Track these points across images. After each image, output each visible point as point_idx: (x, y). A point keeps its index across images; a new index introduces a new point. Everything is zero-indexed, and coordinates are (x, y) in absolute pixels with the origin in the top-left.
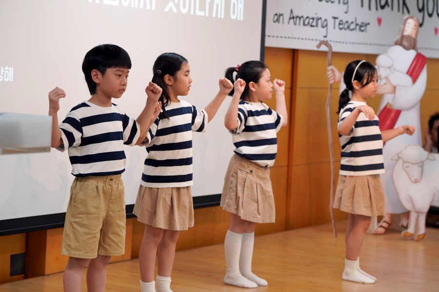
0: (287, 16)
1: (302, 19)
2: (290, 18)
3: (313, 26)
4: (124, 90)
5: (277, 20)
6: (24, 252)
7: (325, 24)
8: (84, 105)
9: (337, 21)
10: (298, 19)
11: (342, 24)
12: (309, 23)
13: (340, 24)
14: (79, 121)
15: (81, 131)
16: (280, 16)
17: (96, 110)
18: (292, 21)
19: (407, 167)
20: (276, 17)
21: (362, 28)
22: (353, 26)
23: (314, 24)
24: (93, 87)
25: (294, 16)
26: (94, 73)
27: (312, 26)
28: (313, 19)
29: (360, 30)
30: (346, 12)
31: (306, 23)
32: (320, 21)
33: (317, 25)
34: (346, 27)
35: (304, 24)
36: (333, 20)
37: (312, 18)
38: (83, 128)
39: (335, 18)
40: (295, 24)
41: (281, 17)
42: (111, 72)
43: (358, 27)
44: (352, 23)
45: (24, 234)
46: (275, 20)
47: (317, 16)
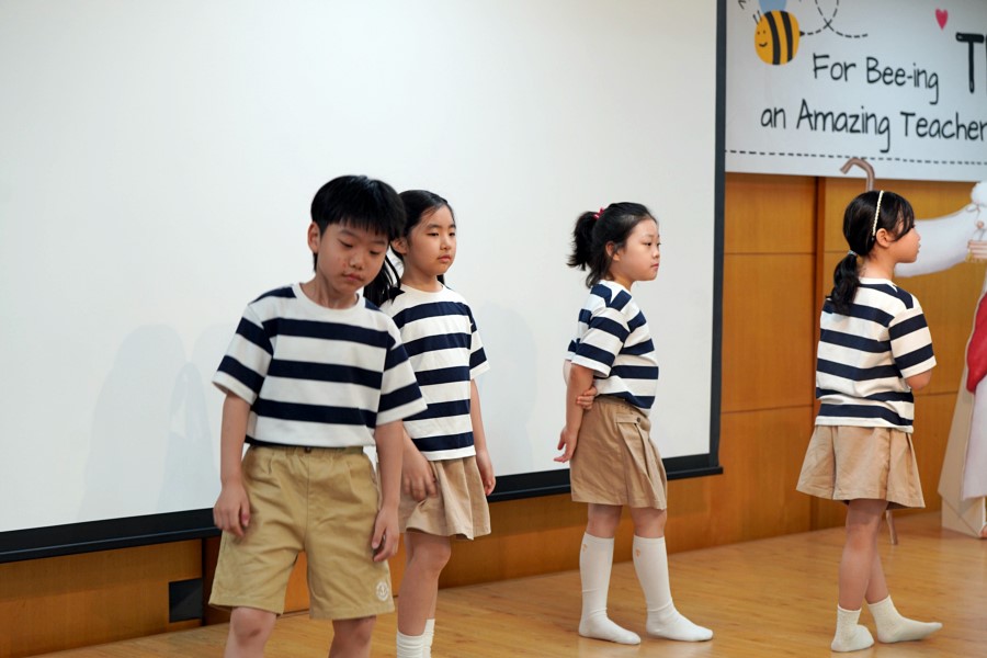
0: (793, 113)
1: (829, 119)
2: (801, 118)
3: (858, 131)
5: (770, 120)
6: (198, 575)
7: (883, 128)
9: (913, 121)
10: (820, 118)
11: (925, 126)
12: (846, 125)
13: (918, 126)
14: (261, 326)
16: (776, 113)
18: (806, 121)
20: (767, 116)
21: (973, 134)
22: (949, 130)
23: (858, 126)
25: (811, 112)
27: (852, 131)
28: (857, 117)
29: (968, 135)
30: (933, 103)
31: (840, 124)
32: (871, 122)
33: (865, 129)
34: (934, 131)
35: (835, 127)
36: (904, 117)
37: (851, 116)
38: (272, 340)
39: (907, 115)
40: (814, 128)
41: (780, 116)
43: (962, 131)
44: (950, 122)
45: (199, 541)
46: (765, 121)
47: (864, 111)
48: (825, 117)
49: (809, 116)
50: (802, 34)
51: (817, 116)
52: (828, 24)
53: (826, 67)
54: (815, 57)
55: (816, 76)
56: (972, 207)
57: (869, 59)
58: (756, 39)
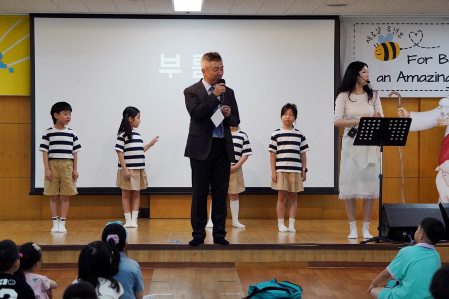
0: (395, 77)
1: (415, 77)
2: (399, 78)
3: (433, 81)
4: (69, 121)
5: (382, 80)
7: (448, 80)
8: (51, 128)
10: (410, 78)
12: (425, 79)
15: (49, 140)
16: (385, 77)
17: (55, 130)
18: (402, 79)
19: (445, 175)
20: (381, 78)
23: (434, 79)
24: (55, 120)
26: (55, 114)
27: (429, 81)
28: (432, 76)
31: (422, 79)
32: (441, 77)
33: (437, 80)
35: (419, 80)
37: (429, 76)
38: (49, 138)
40: (407, 81)
41: (388, 78)
42: (62, 113)
46: (379, 80)
47: (437, 74)
48: (413, 77)
49: (404, 77)
50: (401, 49)
51: (408, 77)
52: (416, 45)
53: (415, 59)
54: (408, 57)
55: (409, 63)
56: (438, 107)
57: (440, 55)
58: (375, 53)
